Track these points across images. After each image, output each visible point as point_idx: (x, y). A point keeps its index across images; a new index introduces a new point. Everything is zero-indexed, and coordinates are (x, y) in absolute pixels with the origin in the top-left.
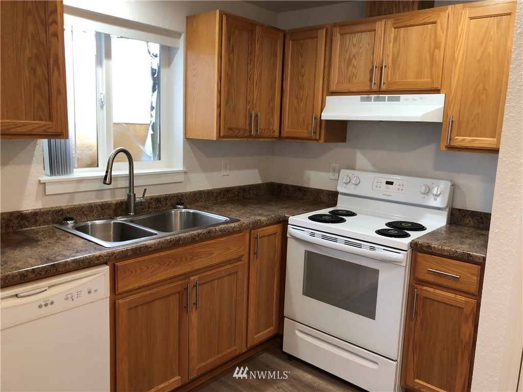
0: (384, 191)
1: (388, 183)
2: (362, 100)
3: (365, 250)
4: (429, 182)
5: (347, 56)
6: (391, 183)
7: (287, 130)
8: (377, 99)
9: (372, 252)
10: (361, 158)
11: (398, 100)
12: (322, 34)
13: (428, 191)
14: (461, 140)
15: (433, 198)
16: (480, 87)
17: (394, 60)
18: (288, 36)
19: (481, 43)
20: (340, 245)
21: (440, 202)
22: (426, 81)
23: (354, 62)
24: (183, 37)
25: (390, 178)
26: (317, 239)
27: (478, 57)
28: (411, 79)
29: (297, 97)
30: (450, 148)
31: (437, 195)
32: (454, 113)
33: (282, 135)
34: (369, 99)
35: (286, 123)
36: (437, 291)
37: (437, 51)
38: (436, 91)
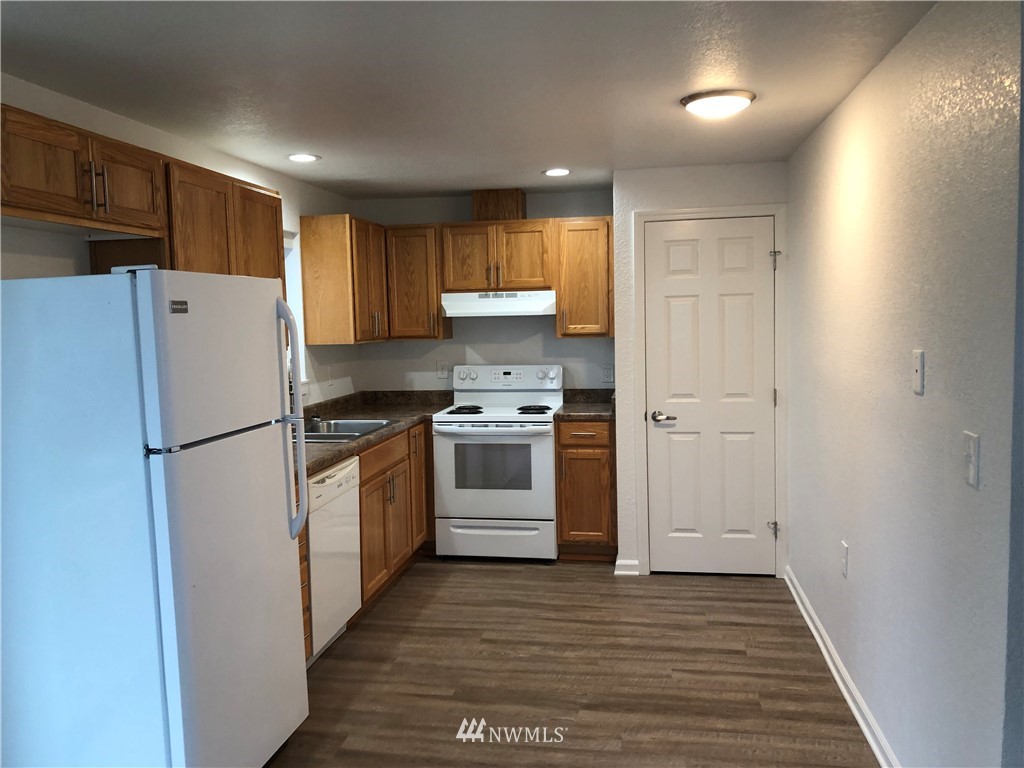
0: (502, 382)
1: (505, 373)
2: (480, 297)
3: (516, 428)
4: (544, 367)
5: (461, 255)
6: (509, 373)
7: (398, 328)
8: (495, 296)
9: (523, 429)
10: (470, 353)
11: (515, 296)
12: (431, 234)
13: (545, 376)
14: (574, 328)
15: (549, 381)
16: (583, 285)
17: (509, 261)
18: (390, 233)
19: (580, 250)
20: (492, 429)
21: (556, 384)
22: (538, 280)
23: (469, 261)
24: (298, 237)
25: (507, 369)
26: (468, 429)
27: (578, 261)
28: (525, 279)
29: (406, 294)
30: (566, 335)
31: (552, 379)
32: (565, 306)
33: (392, 335)
34: (487, 296)
35: (396, 322)
36: (580, 451)
37: (545, 255)
38: (548, 288)
